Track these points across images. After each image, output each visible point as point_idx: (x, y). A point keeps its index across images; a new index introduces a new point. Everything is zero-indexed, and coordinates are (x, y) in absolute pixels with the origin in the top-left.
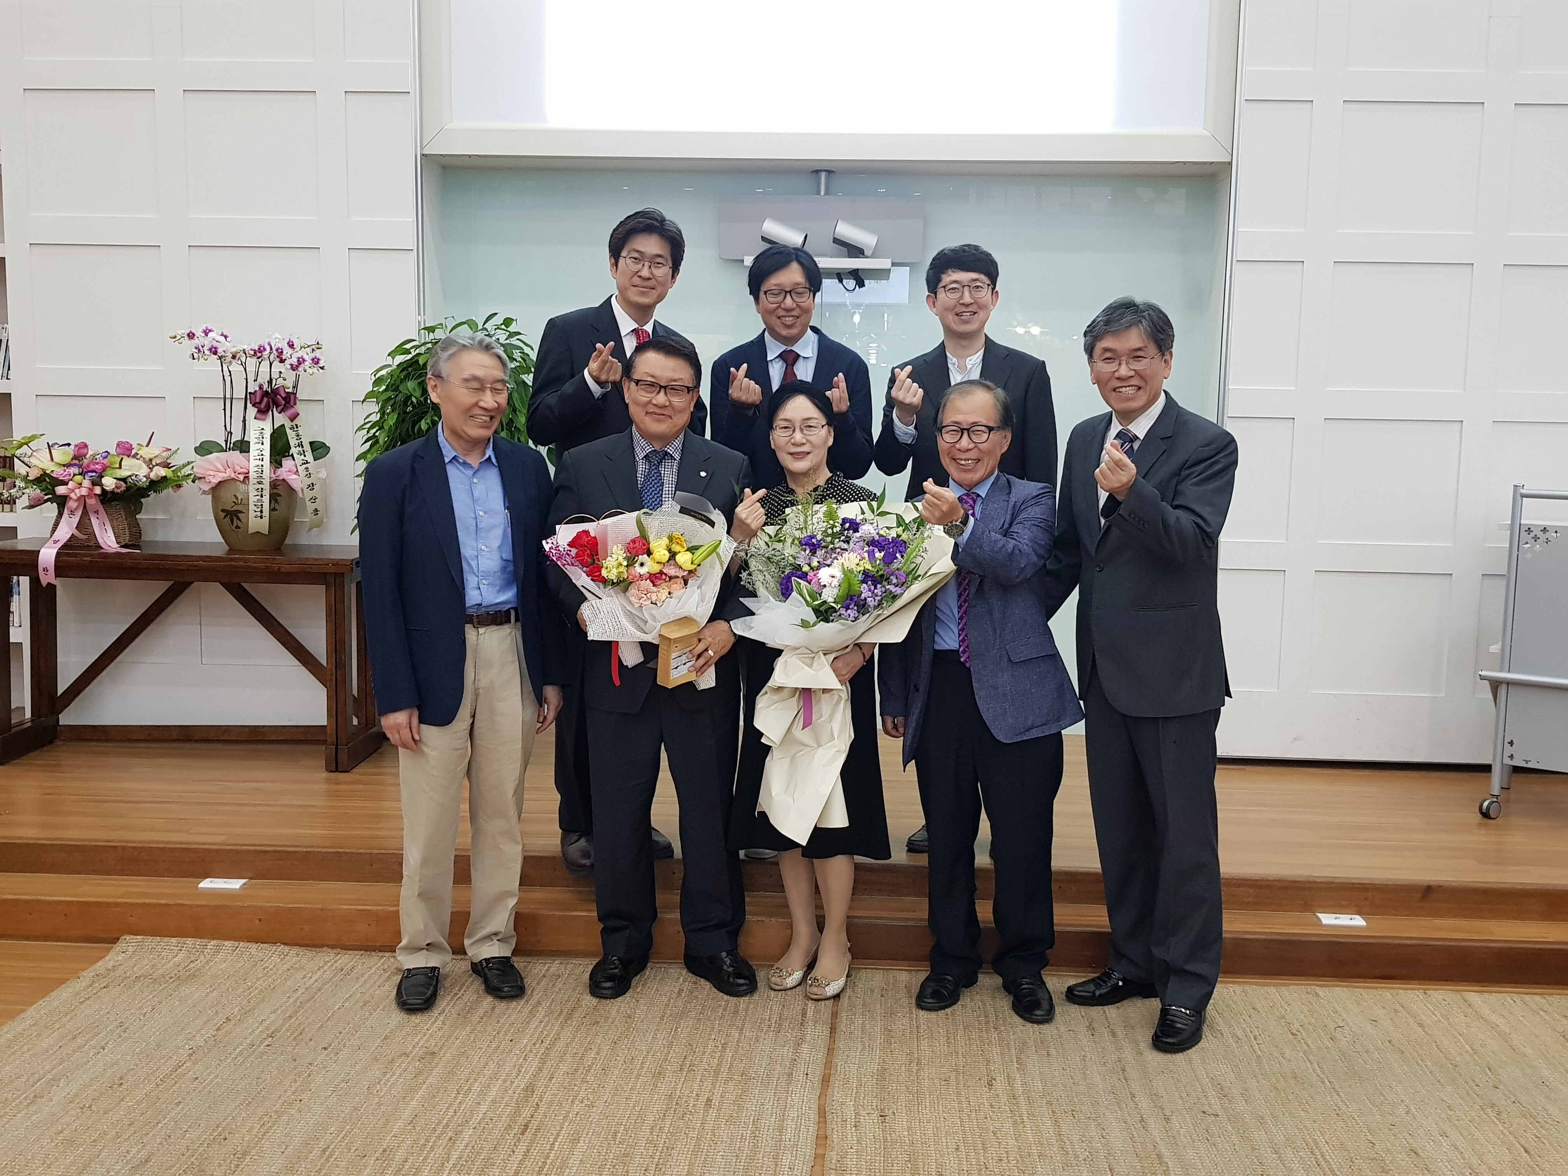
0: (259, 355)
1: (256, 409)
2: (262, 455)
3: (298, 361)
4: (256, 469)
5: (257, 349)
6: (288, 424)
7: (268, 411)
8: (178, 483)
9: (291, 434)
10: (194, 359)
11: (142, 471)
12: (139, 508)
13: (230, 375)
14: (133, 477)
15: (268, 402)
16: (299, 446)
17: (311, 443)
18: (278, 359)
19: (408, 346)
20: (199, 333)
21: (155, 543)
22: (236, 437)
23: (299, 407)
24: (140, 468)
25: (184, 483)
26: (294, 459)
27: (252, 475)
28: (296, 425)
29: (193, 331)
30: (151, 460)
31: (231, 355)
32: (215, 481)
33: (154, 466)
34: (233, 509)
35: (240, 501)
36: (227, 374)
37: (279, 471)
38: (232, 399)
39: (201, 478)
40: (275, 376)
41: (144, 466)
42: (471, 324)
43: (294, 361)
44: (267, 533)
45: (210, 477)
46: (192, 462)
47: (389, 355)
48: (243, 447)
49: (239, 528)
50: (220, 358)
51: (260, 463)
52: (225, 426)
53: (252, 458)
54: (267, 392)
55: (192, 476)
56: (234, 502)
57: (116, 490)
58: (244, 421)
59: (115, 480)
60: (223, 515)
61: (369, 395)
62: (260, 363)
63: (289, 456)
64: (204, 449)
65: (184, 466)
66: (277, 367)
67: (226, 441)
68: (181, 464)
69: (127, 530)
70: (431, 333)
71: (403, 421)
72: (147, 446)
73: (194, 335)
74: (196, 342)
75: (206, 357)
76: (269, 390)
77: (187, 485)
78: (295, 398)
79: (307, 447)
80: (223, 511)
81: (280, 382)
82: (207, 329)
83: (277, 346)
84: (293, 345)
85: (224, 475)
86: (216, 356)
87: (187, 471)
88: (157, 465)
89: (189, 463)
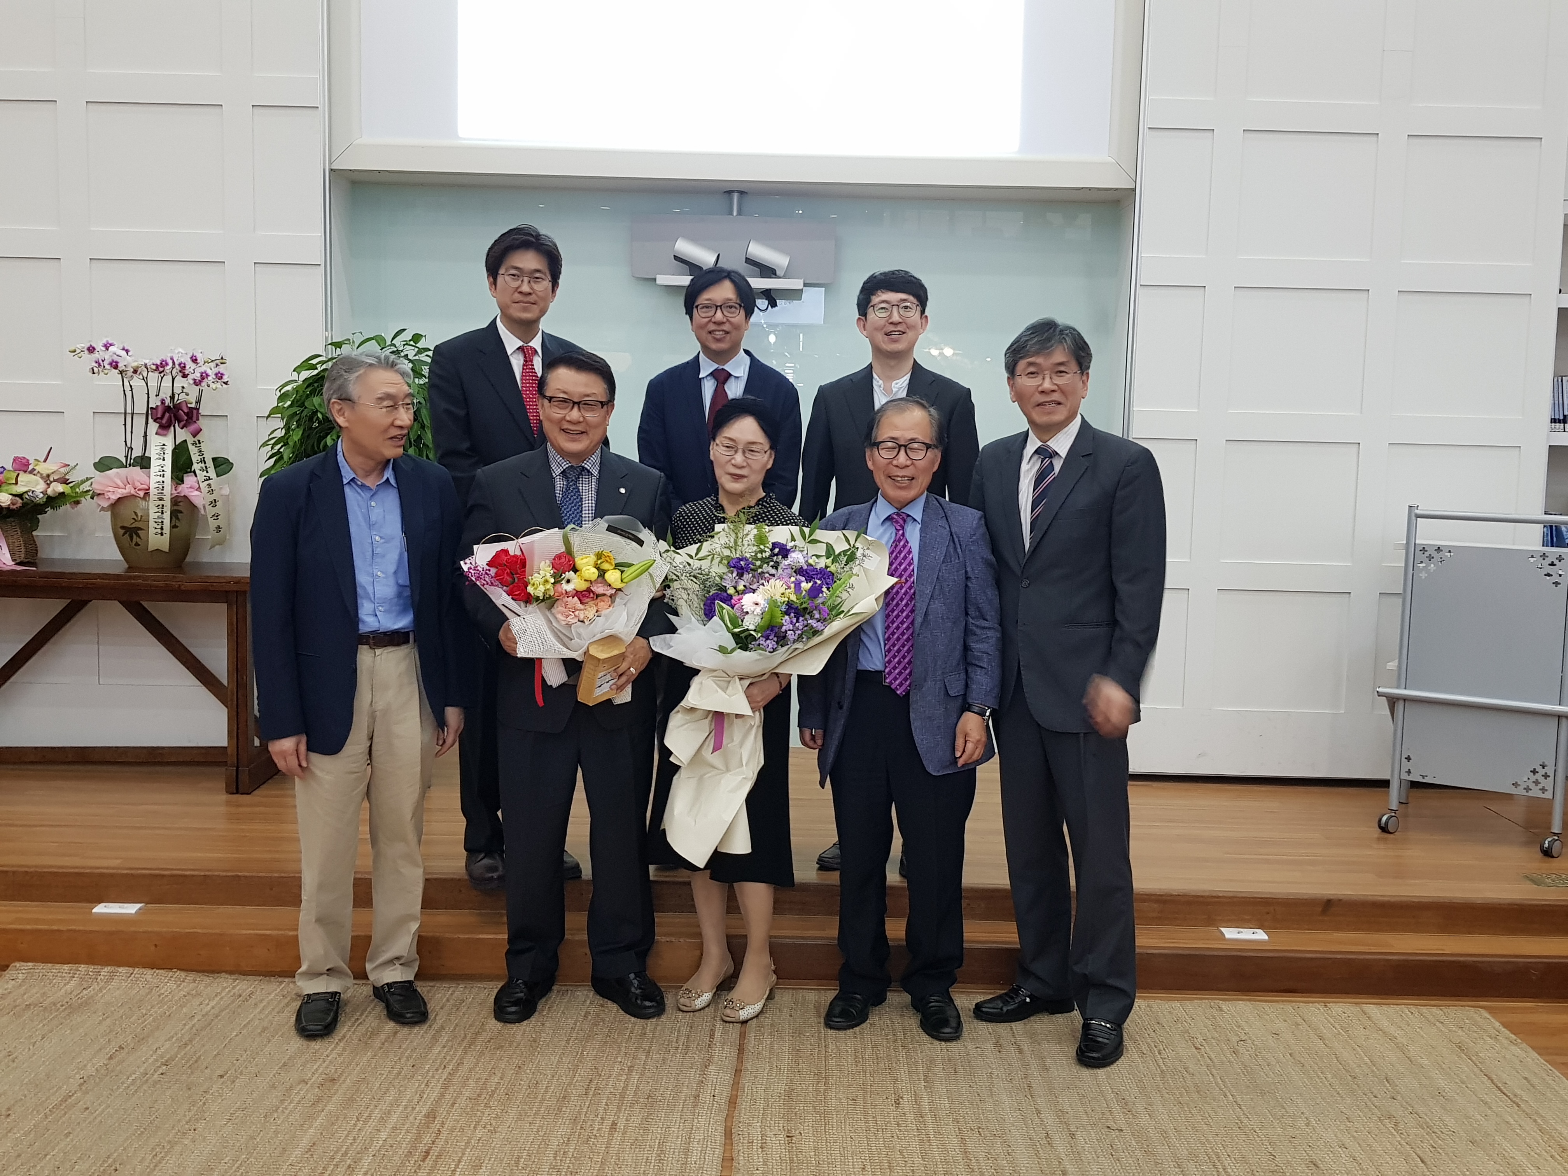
0: (161, 369)
1: (158, 425)
2: (163, 471)
3: (201, 376)
4: (157, 485)
5: (159, 363)
6: (190, 440)
7: (169, 426)
8: (76, 500)
9: (193, 450)
10: (94, 373)
11: (38, 487)
12: (35, 524)
13: (132, 390)
14: (30, 494)
15: (170, 417)
16: (201, 461)
17: (214, 459)
18: (181, 374)
19: (314, 362)
20: (99, 347)
21: (53, 561)
22: (137, 452)
23: (202, 423)
24: (37, 484)
25: (82, 499)
26: (196, 476)
27: (153, 491)
28: (199, 441)
29: (94, 345)
30: (48, 476)
31: (132, 370)
32: (114, 497)
33: (51, 482)
34: (132, 526)
35: (139, 518)
36: (127, 388)
37: (181, 488)
38: (133, 414)
39: (100, 494)
40: (177, 390)
41: (42, 482)
42: (379, 339)
43: (197, 376)
44: (167, 550)
45: (109, 494)
46: (91, 478)
47: (294, 371)
48: (144, 462)
49: (139, 545)
50: (121, 372)
51: (161, 479)
52: (126, 441)
53: (152, 474)
54: (169, 407)
55: (91, 493)
56: (134, 519)
57: (11, 507)
58: (145, 436)
59: (11, 497)
60: (122, 531)
61: (274, 411)
62: (162, 378)
63: (191, 472)
64: (104, 465)
65: (83, 482)
66: (180, 382)
67: (126, 457)
68: (80, 479)
69: (22, 547)
70: (338, 349)
71: (308, 437)
72: (45, 461)
73: (94, 349)
74: (96, 356)
75: (106, 371)
76: (171, 405)
77: (86, 501)
78: (198, 413)
79: (210, 463)
80: (123, 527)
81: (183, 397)
82: (108, 343)
83: (179, 361)
84: (196, 360)
85: (124, 491)
86: (117, 371)
87: (85, 487)
88: (55, 481)
89: (88, 479)
